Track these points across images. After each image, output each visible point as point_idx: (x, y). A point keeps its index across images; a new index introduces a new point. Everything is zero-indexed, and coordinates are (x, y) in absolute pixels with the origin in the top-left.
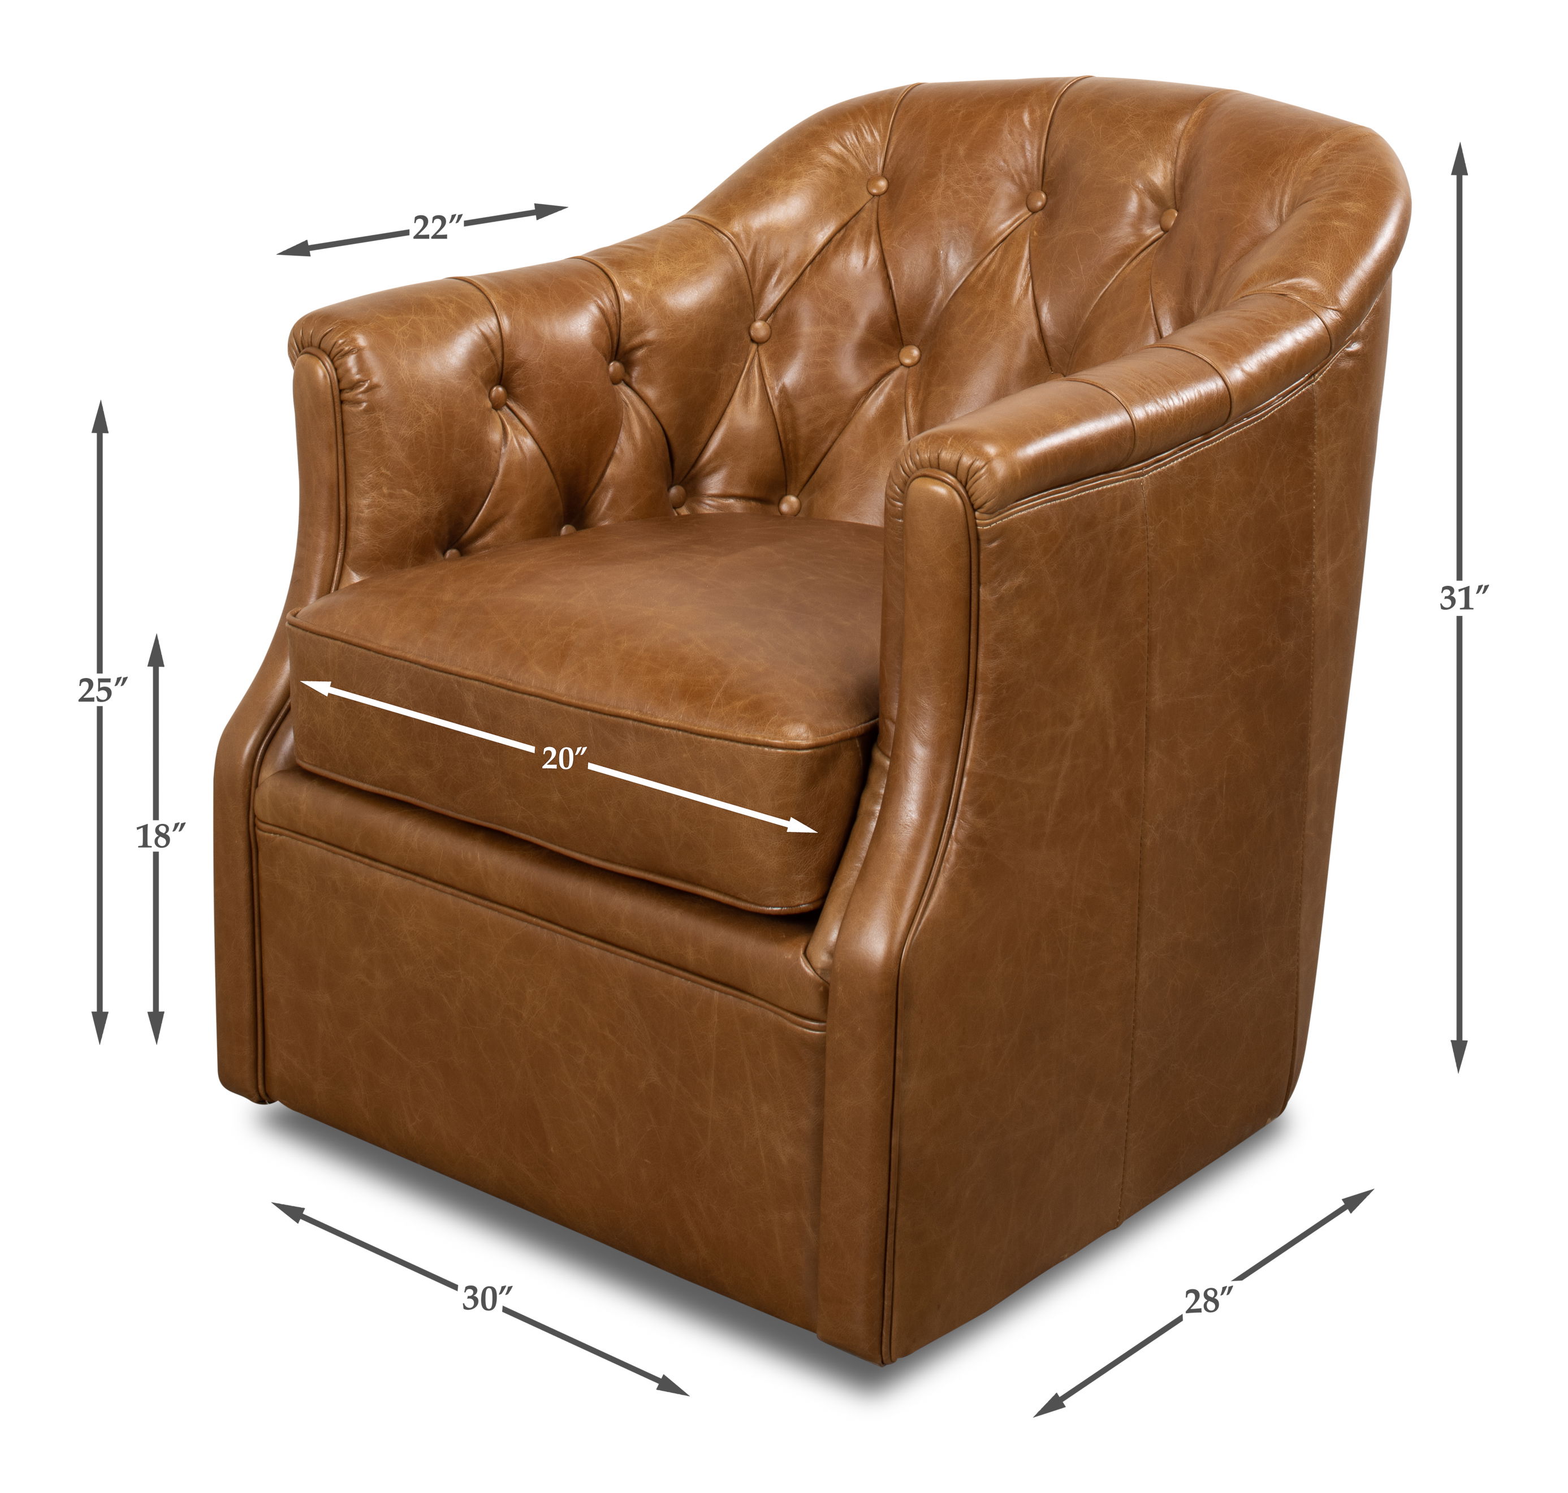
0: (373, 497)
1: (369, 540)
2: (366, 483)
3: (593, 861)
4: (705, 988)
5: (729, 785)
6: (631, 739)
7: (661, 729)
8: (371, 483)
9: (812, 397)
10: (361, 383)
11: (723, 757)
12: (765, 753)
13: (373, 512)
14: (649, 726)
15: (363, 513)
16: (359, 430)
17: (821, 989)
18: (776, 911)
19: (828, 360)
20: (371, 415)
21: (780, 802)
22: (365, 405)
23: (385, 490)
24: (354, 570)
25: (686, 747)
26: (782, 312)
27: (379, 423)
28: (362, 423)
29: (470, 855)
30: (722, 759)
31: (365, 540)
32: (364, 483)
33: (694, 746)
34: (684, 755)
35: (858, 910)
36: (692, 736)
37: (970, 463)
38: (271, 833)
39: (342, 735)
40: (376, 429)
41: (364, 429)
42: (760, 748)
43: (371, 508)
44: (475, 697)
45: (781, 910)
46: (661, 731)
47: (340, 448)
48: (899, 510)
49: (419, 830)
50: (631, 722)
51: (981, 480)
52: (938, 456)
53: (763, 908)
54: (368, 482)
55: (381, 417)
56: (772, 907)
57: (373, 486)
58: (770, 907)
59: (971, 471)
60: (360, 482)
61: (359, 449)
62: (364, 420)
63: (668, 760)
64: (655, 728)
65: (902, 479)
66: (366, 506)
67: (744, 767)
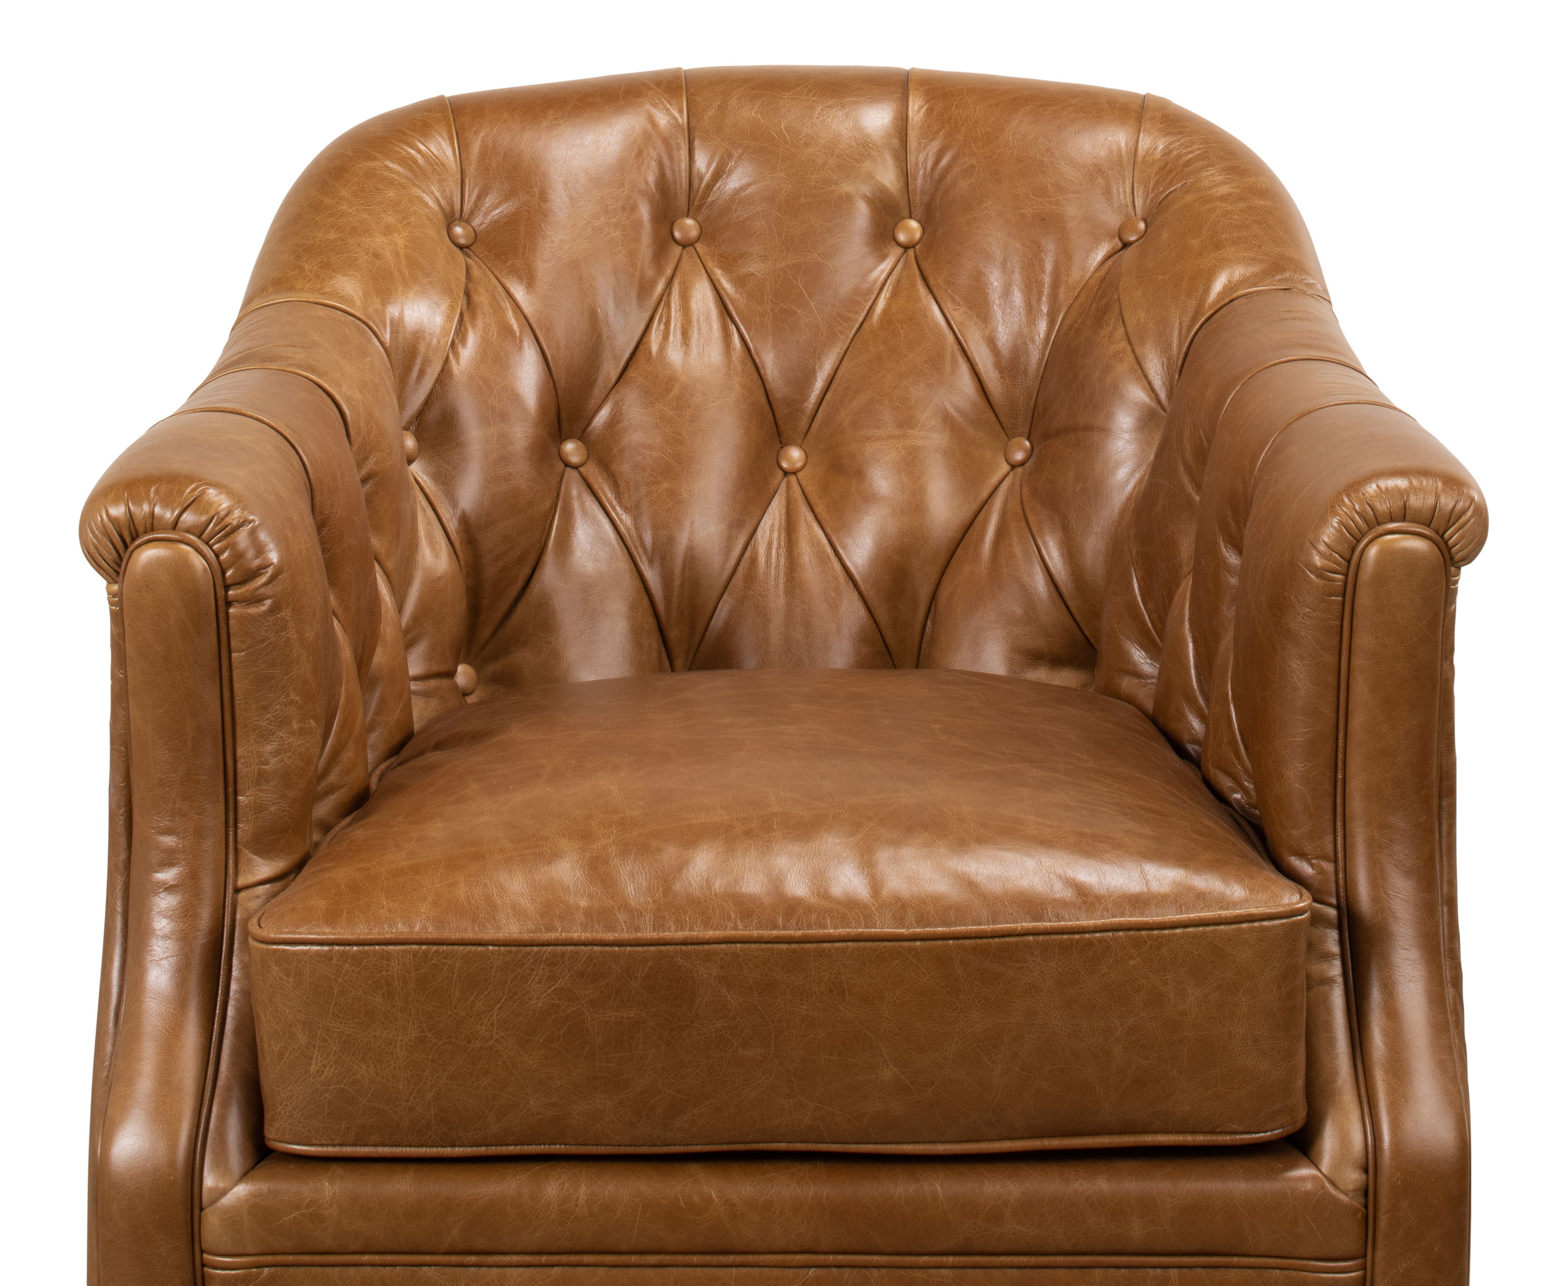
0: (282, 737)
1: (278, 803)
2: (272, 719)
3: (941, 1148)
4: (1152, 1270)
5: (1211, 984)
6: (1034, 961)
7: (1087, 936)
8: (278, 718)
10: (262, 571)
11: (1197, 950)
13: (282, 760)
14: (1066, 936)
15: (268, 764)
16: (263, 641)
17: (1360, 1216)
18: (1278, 1134)
20: (278, 616)
21: (1288, 988)
22: (268, 602)
23: (295, 726)
24: (256, 854)
25: (1133, 951)
27: (286, 626)
28: (266, 631)
29: (696, 1198)
30: (1196, 952)
31: (273, 804)
32: (267, 719)
33: (1147, 947)
34: (1132, 962)
35: (1403, 1100)
36: (1144, 933)
39: (425, 1083)
40: (283, 637)
41: (269, 639)
42: (1256, 924)
43: (280, 754)
44: (722, 968)
45: (1283, 1131)
46: (1088, 938)
47: (225, 673)
49: (584, 1188)
50: (1031, 938)
51: (1469, 524)
52: (1405, 505)
53: (1262, 1135)
54: (274, 717)
55: (288, 618)
56: (1271, 1131)
57: (281, 722)
58: (1268, 1131)
59: (1453, 515)
60: (261, 719)
61: (262, 670)
62: (269, 626)
63: (1102, 976)
64: (1077, 936)
65: (1348, 544)
66: (271, 753)
67: (1233, 955)
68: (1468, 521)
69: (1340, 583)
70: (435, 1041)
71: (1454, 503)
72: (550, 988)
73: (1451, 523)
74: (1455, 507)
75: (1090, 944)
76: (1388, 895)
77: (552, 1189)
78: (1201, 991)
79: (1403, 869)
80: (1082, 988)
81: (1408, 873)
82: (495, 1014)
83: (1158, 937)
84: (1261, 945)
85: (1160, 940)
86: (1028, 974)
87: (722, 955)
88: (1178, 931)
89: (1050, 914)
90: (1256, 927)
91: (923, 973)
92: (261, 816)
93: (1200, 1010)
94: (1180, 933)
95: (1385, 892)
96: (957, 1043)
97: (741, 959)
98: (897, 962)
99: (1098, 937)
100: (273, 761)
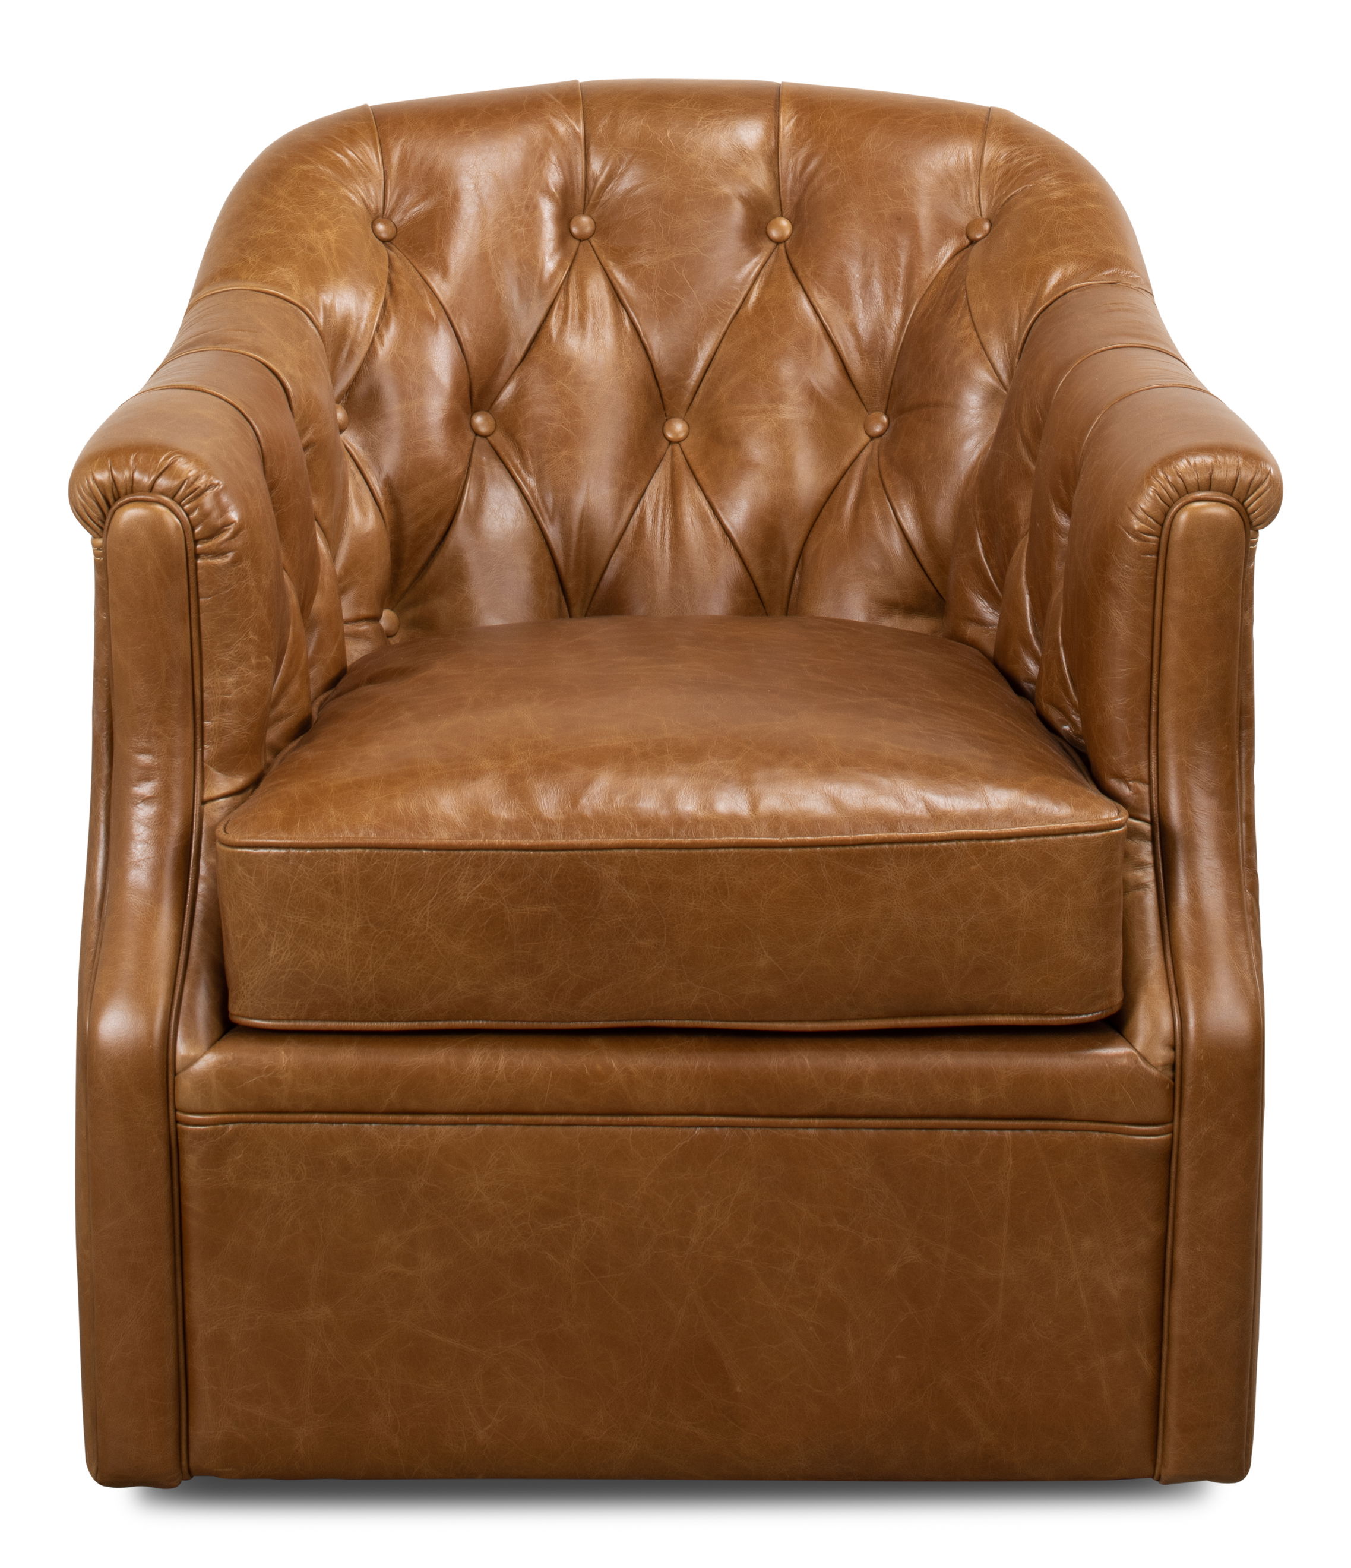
0: (242, 671)
1: (238, 727)
2: (235, 655)
3: (809, 1026)
4: (989, 1132)
5: (1041, 886)
6: (889, 866)
7: (935, 844)
8: (239, 655)
9: (420, 486)
10: (226, 528)
11: (1029, 858)
12: (1087, 840)
13: (242, 691)
14: (916, 845)
15: (230, 694)
16: (226, 588)
17: (1168, 1086)
18: (1098, 1016)
20: (239, 566)
21: (1107, 891)
22: (230, 555)
23: (253, 661)
24: (219, 771)
25: (974, 857)
27: (246, 575)
28: (230, 579)
29: (599, 1067)
30: (1028, 860)
31: (234, 728)
32: (230, 655)
33: (986, 854)
34: (973, 867)
35: (1205, 988)
36: (983, 842)
37: (1249, 476)
39: (367, 967)
40: (244, 584)
41: (231, 586)
42: (1080, 836)
43: (240, 685)
44: (622, 870)
46: (936, 847)
47: (194, 615)
49: (503, 1057)
50: (887, 846)
51: (1266, 493)
52: (1211, 477)
53: (1084, 1016)
54: (235, 653)
55: (247, 568)
56: (1092, 1013)
57: (241, 658)
58: (1089, 1013)
59: (1252, 486)
60: (225, 655)
61: (225, 613)
62: (231, 575)
63: (948, 879)
64: (926, 845)
65: (1161, 510)
66: (233, 684)
67: (1060, 862)
68: (1265, 490)
69: (1153, 543)
70: (376, 930)
71: (1252, 475)
72: (475, 886)
73: (1250, 493)
74: (1253, 478)
75: (937, 851)
76: (1194, 812)
77: (476, 1059)
78: (1032, 893)
79: (1207, 790)
80: (930, 889)
81: (1212, 794)
82: (428, 908)
83: (995, 846)
84: (1084, 854)
85: (998, 848)
86: (884, 876)
87: (622, 859)
88: (1012, 841)
89: (903, 825)
90: (1080, 838)
91: (794, 875)
92: (225, 739)
93: (1032, 908)
94: (1014, 843)
95: (1192, 810)
96: (823, 935)
97: (639, 862)
98: (772, 865)
99: (944, 846)
100: (234, 691)
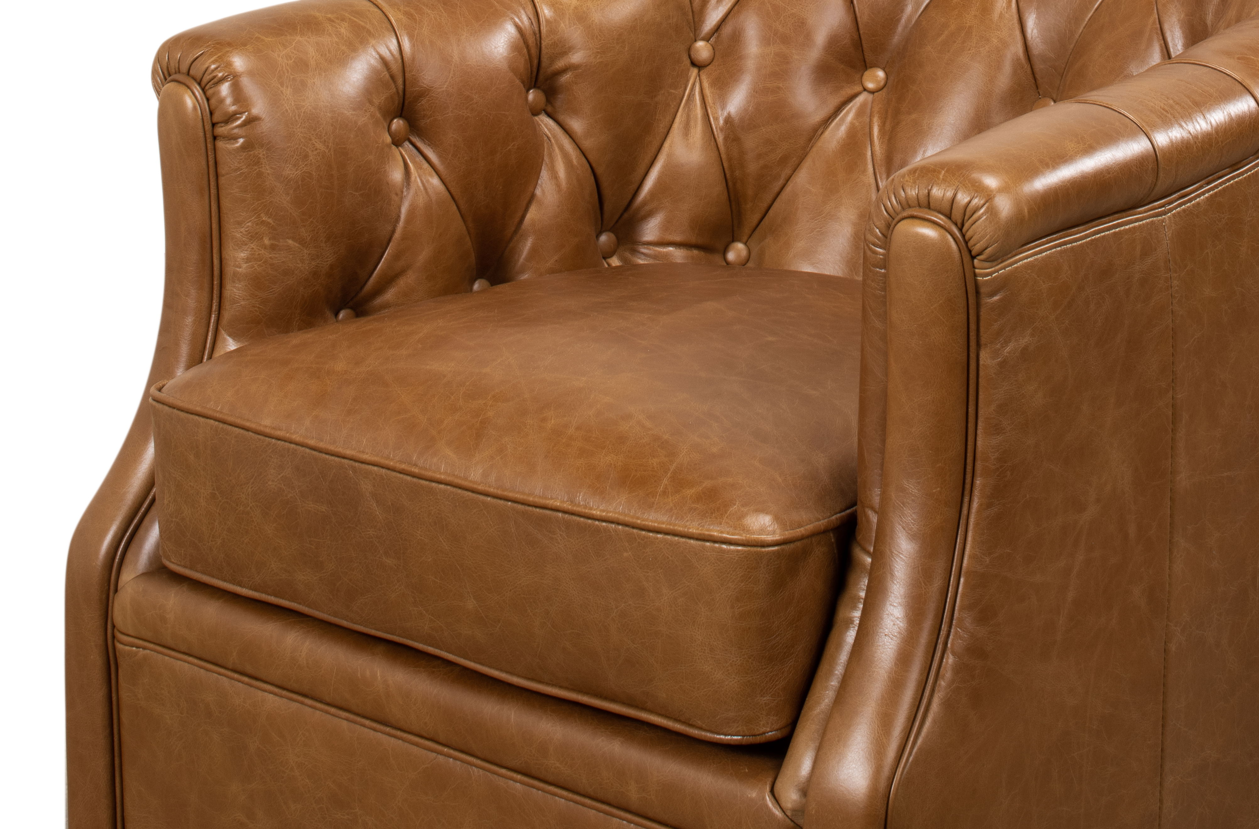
0: (253, 248)
1: (248, 299)
2: (245, 233)
5: (679, 589)
6: (561, 535)
7: (597, 523)
8: (249, 233)
9: (762, 128)
10: (237, 116)
11: (671, 557)
12: (723, 551)
13: (253, 267)
14: (582, 519)
15: (240, 268)
16: (236, 170)
18: (736, 740)
19: (781, 85)
20: (250, 153)
21: (741, 609)
22: (241, 141)
23: (267, 241)
24: (230, 336)
25: (627, 544)
26: (727, 30)
27: (259, 162)
28: (239, 163)
29: (368, 673)
31: (244, 299)
32: (241, 232)
33: (637, 544)
34: (625, 554)
36: (635, 531)
37: (966, 200)
38: (133, 646)
39: (216, 531)
40: (256, 169)
41: (242, 169)
42: (717, 545)
43: (250, 262)
44: (374, 486)
45: (743, 739)
47: (213, 191)
48: (881, 258)
49: (308, 643)
50: (560, 515)
51: (981, 220)
52: (929, 193)
53: (722, 737)
54: (246, 231)
55: (261, 156)
56: (731, 735)
57: (251, 236)
58: (729, 735)
59: (968, 210)
60: (237, 231)
61: (236, 193)
62: (241, 159)
63: (605, 560)
64: (590, 521)
65: (885, 221)
66: (243, 259)
67: (698, 568)
68: (979, 218)
69: (881, 257)
70: (220, 498)
71: (968, 199)
72: (279, 474)
73: (966, 218)
74: (970, 202)
75: (598, 530)
76: (892, 552)
77: (290, 639)
78: (672, 593)
79: (910, 532)
80: (591, 568)
81: (913, 537)
82: (250, 487)
83: (644, 537)
84: (719, 565)
85: (646, 540)
86: (556, 544)
87: (374, 475)
88: (659, 536)
89: (581, 497)
90: (716, 548)
91: (490, 525)
92: (235, 307)
93: (671, 610)
94: (660, 538)
95: (890, 550)
96: (510, 591)
97: (385, 482)
98: (475, 511)
99: (604, 526)
100: (244, 266)
